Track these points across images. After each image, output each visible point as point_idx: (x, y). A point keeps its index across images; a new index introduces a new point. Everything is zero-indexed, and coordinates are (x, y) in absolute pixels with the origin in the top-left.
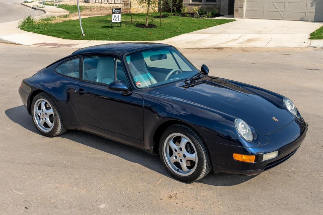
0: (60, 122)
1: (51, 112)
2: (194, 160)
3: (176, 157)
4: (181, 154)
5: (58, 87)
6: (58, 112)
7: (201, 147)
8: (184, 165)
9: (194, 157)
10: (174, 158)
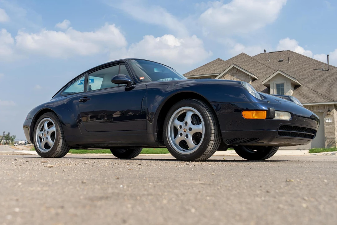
0: (61, 137)
1: (53, 129)
2: (201, 132)
3: (181, 134)
4: (187, 128)
5: (65, 104)
6: (60, 127)
7: (209, 115)
8: (190, 141)
9: (200, 128)
10: (179, 136)
